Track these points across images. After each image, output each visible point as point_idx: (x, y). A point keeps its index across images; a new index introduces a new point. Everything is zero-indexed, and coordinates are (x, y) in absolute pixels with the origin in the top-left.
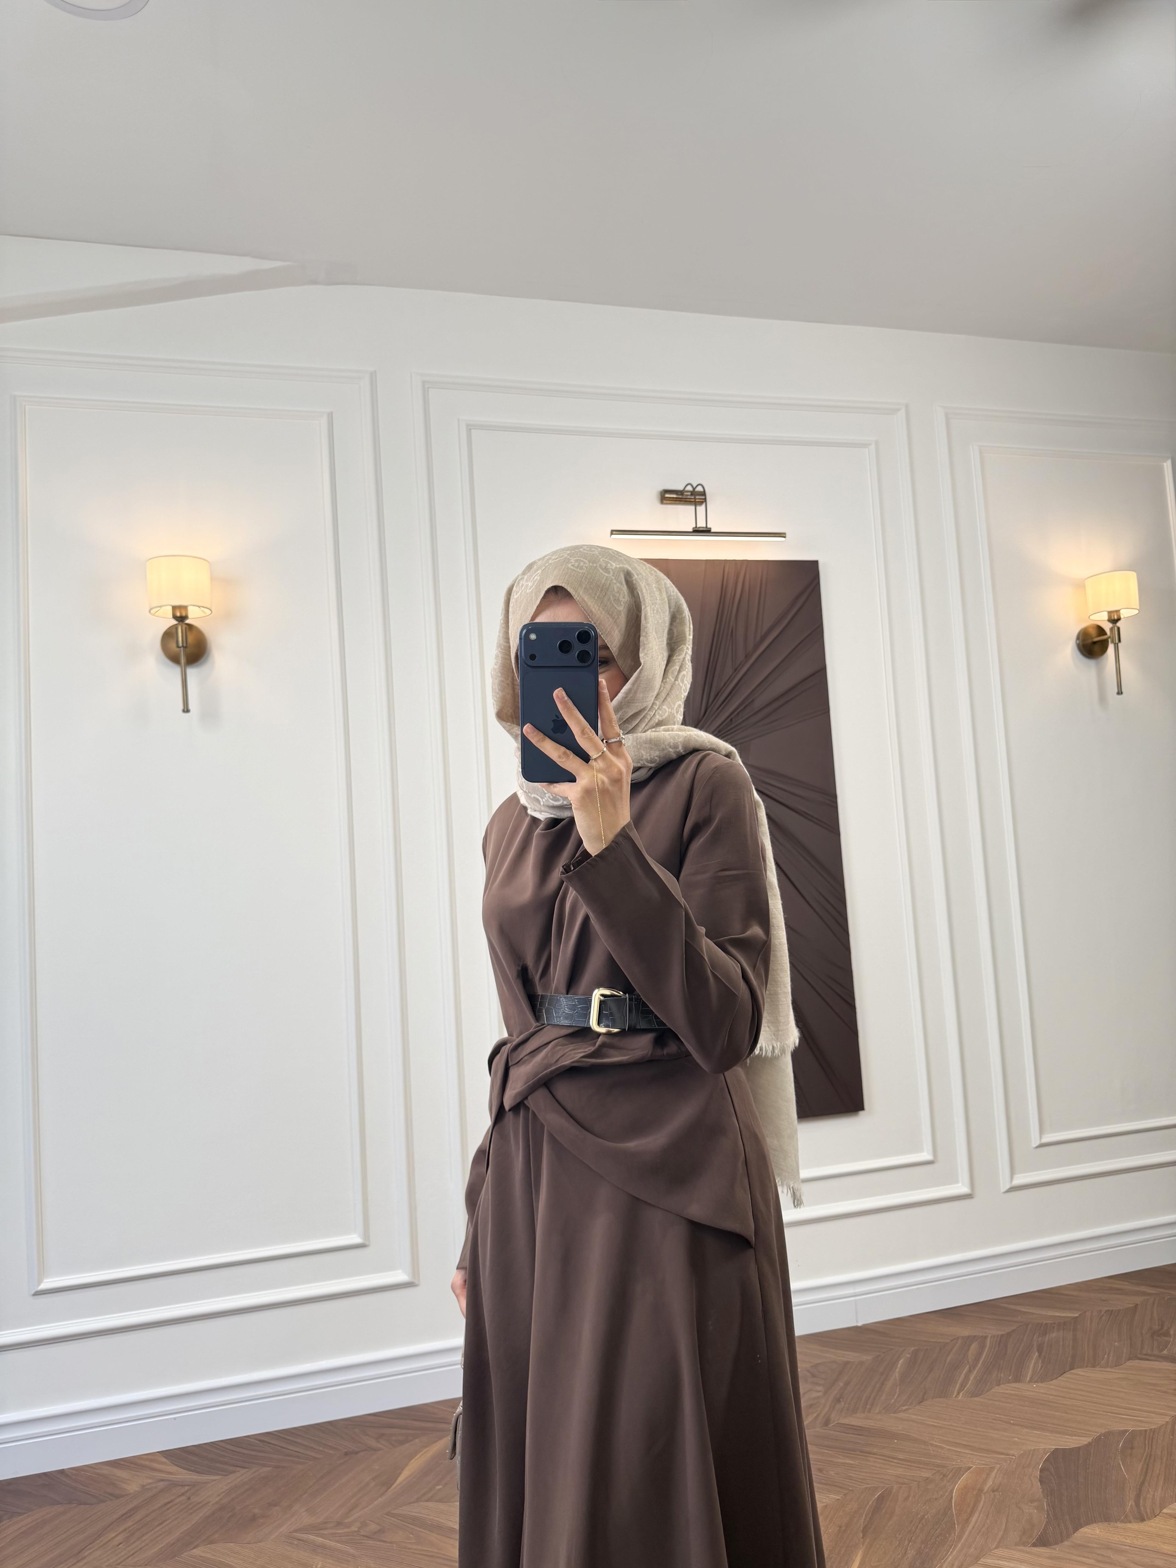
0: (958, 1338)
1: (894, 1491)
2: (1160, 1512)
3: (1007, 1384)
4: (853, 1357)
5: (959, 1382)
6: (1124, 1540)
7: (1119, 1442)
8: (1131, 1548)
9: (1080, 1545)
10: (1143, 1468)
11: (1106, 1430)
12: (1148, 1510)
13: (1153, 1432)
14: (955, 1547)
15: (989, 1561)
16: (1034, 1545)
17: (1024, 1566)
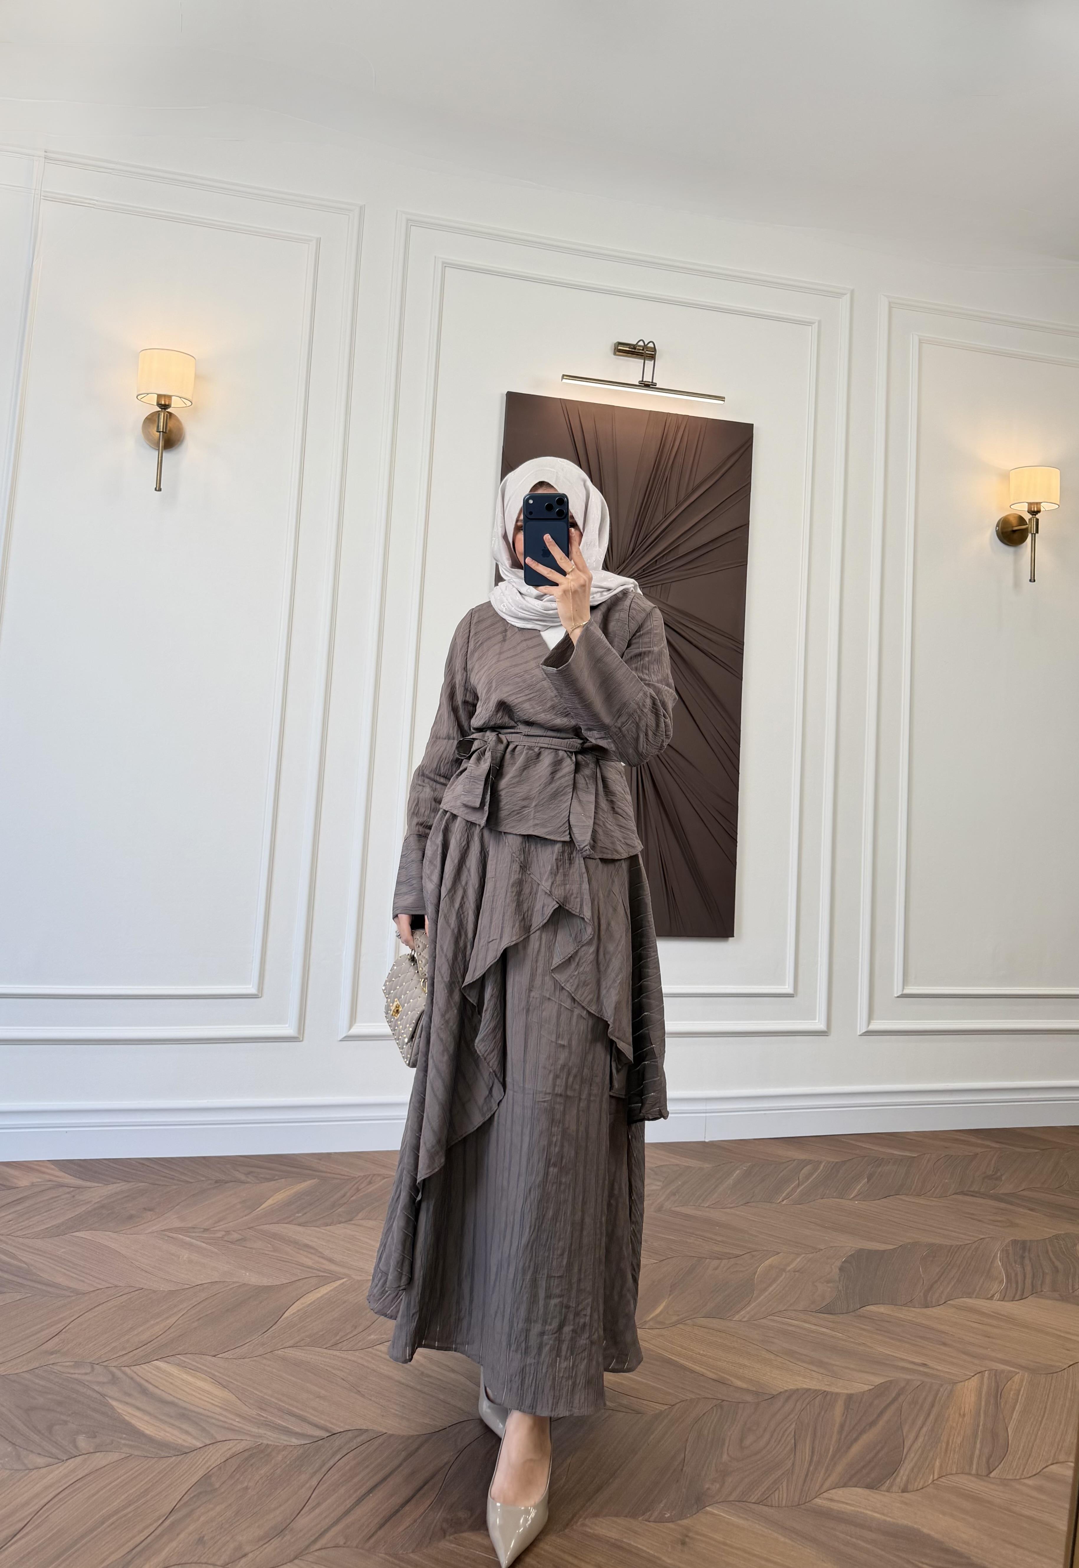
0: (794, 1160)
2: (948, 1302)
3: (834, 1199)
4: (695, 1163)
5: (785, 1193)
6: (907, 1318)
8: (910, 1324)
9: (864, 1317)
10: (939, 1272)
11: (914, 1241)
12: (934, 1301)
13: (959, 1247)
14: (750, 1305)
15: (777, 1318)
16: (821, 1312)
17: (806, 1325)
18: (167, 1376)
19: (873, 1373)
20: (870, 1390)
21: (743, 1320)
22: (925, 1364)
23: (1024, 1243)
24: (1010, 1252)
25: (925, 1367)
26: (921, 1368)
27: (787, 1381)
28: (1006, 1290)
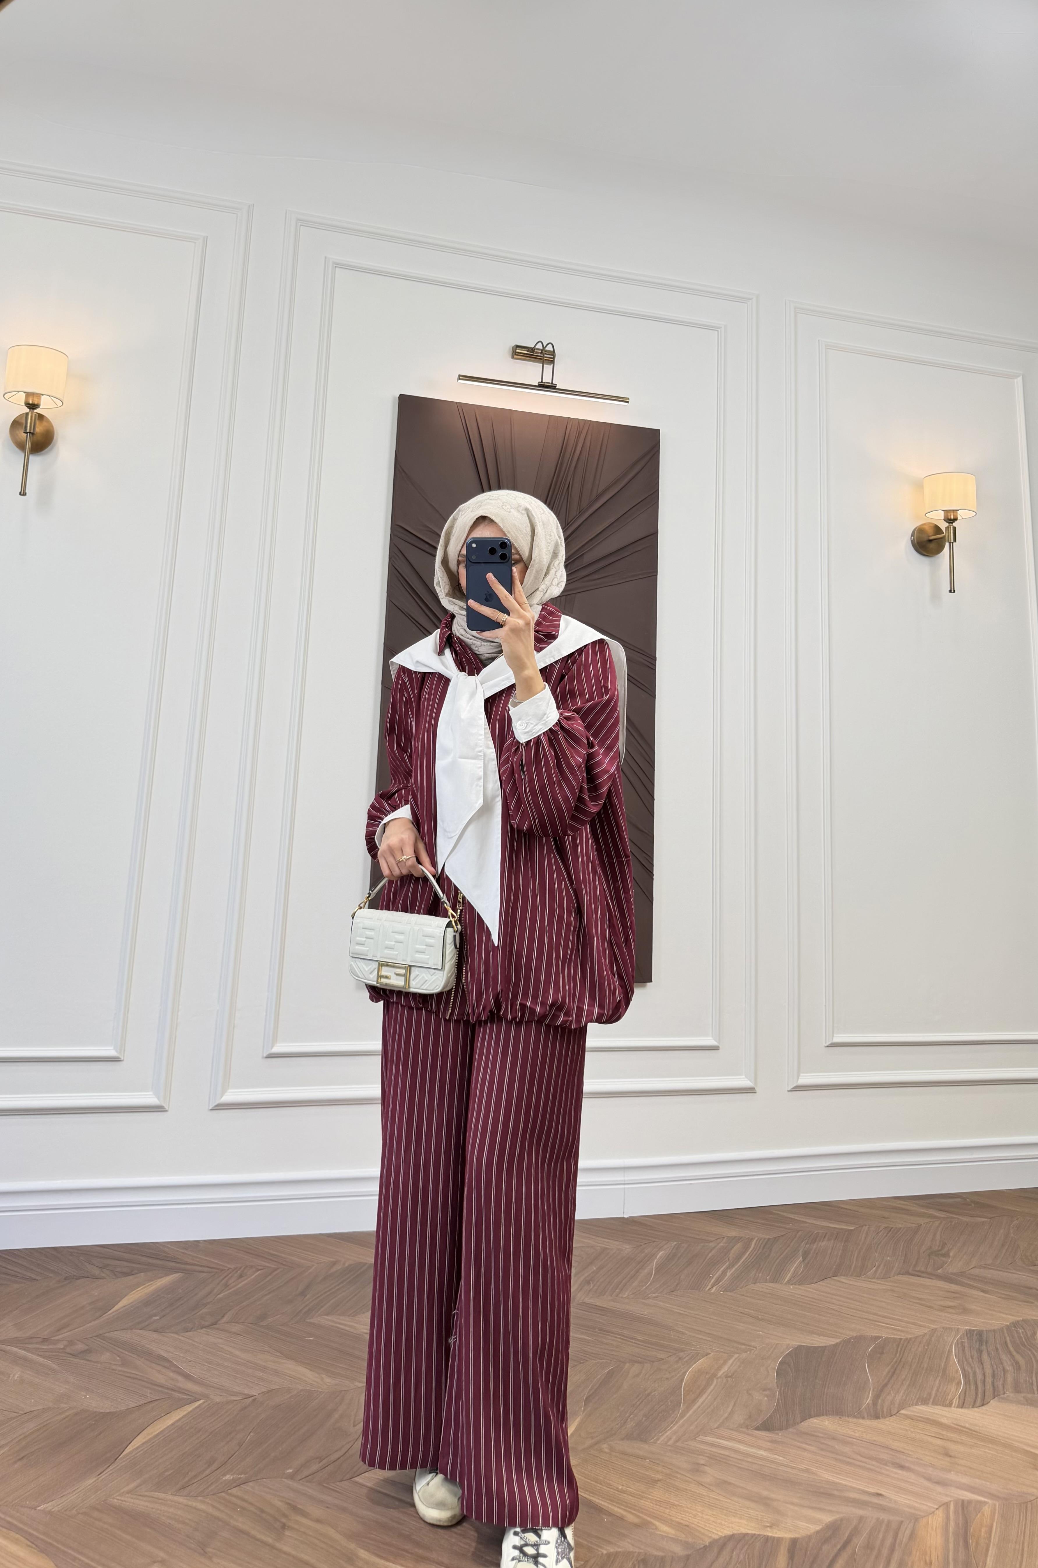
0: (724, 1237)
1: (626, 1367)
2: (898, 1412)
3: (766, 1284)
4: (614, 1245)
5: (714, 1278)
6: (854, 1434)
7: (869, 1346)
8: (858, 1441)
10: (889, 1372)
11: (858, 1334)
12: (885, 1410)
13: (909, 1341)
14: (677, 1422)
15: (709, 1439)
16: (757, 1429)
17: (741, 1447)
19: (819, 1509)
20: (818, 1532)
21: (670, 1443)
22: (880, 1495)
23: (980, 1333)
24: (966, 1345)
25: (881, 1498)
26: (875, 1500)
27: (721, 1524)
28: (965, 1393)
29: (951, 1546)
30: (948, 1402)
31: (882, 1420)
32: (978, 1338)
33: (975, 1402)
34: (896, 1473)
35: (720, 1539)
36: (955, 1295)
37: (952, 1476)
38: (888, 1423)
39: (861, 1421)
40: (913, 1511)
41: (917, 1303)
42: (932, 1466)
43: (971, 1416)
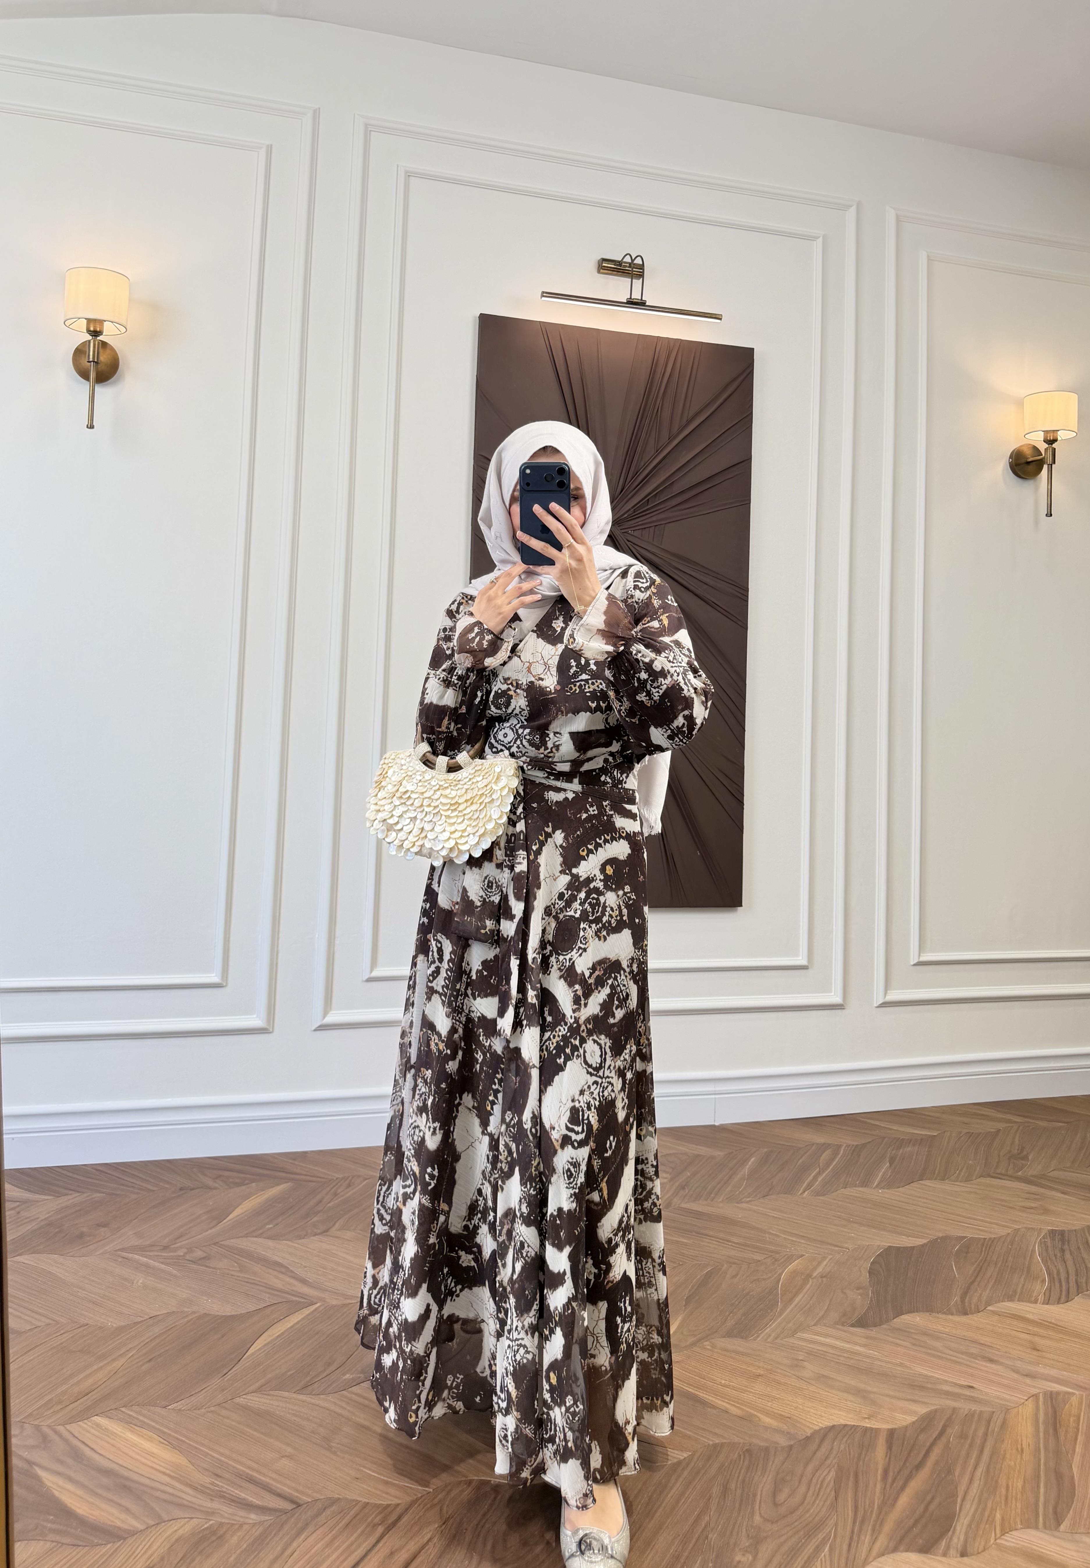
0: (813, 1144)
1: (724, 1268)
2: (987, 1308)
3: (856, 1189)
4: (706, 1151)
5: (806, 1183)
6: (944, 1330)
7: (955, 1246)
8: (949, 1336)
9: (899, 1329)
10: (975, 1270)
11: (944, 1235)
12: (973, 1306)
13: (993, 1240)
14: (775, 1321)
15: (806, 1336)
16: (853, 1325)
17: (838, 1343)
18: (109, 1436)
19: (914, 1401)
20: (914, 1423)
21: (769, 1340)
22: (972, 1387)
23: (1062, 1233)
24: (1049, 1244)
25: (972, 1390)
26: (967, 1392)
27: (821, 1416)
28: (1050, 1291)
29: (1042, 1435)
30: (1033, 1299)
31: (970, 1316)
32: (1060, 1237)
33: (1059, 1299)
34: (986, 1367)
35: (820, 1430)
36: (1037, 1197)
37: (1041, 1369)
38: (976, 1318)
39: (950, 1317)
40: (1004, 1403)
41: (999, 1204)
42: (1020, 1359)
43: (1056, 1312)
